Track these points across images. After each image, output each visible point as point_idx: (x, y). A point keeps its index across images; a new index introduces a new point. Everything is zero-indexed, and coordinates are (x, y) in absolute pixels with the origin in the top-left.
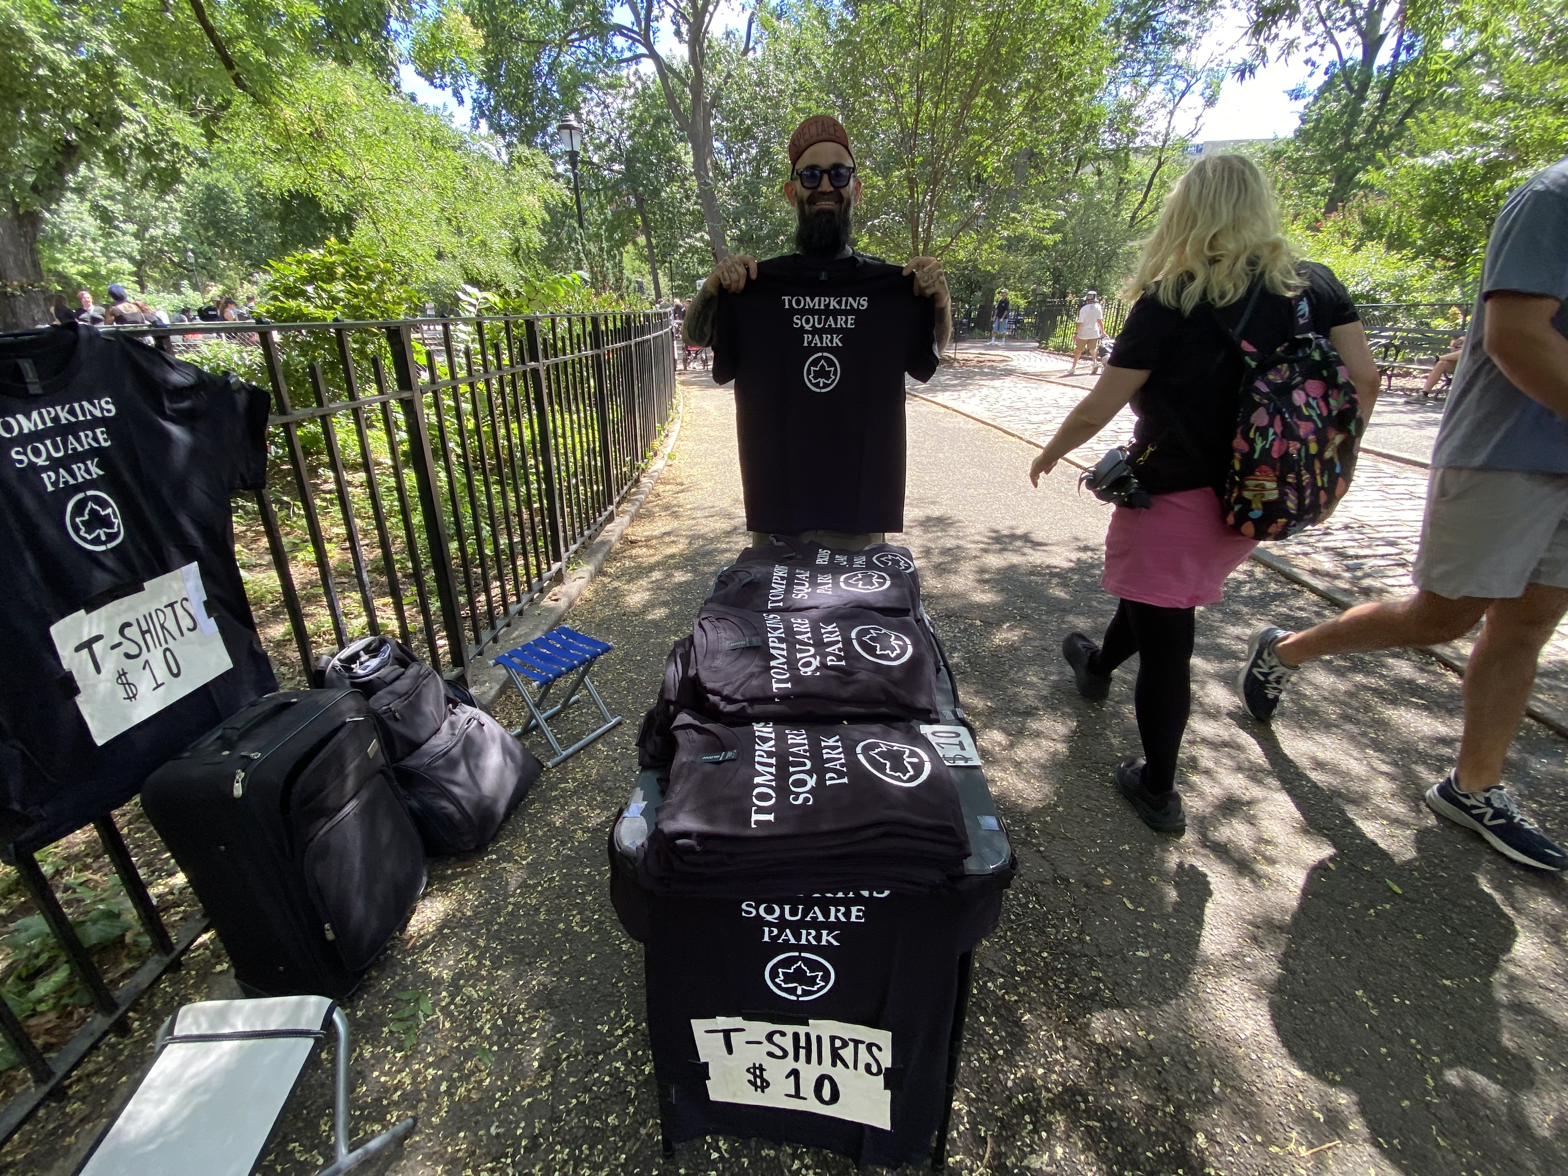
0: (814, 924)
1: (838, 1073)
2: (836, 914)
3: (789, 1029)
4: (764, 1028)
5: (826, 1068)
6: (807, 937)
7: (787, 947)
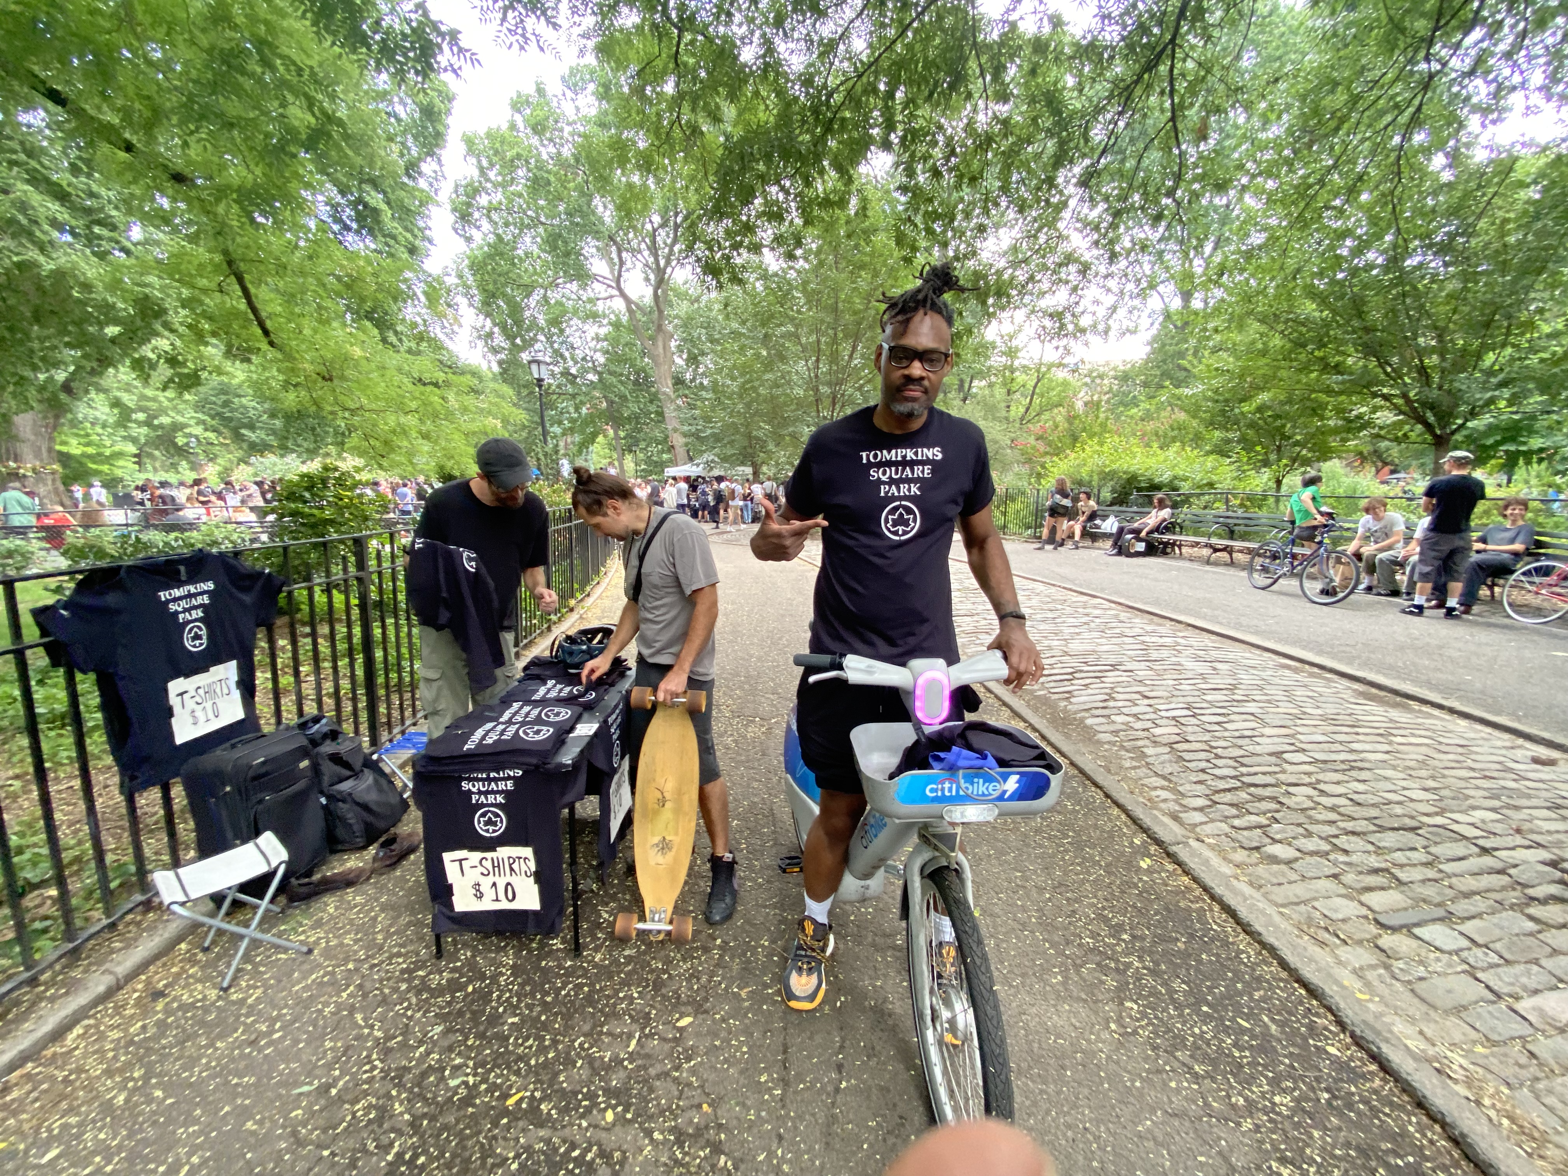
0: (493, 792)
1: (514, 879)
2: (501, 786)
3: (489, 855)
4: (478, 855)
5: (508, 879)
6: (491, 799)
7: (483, 805)
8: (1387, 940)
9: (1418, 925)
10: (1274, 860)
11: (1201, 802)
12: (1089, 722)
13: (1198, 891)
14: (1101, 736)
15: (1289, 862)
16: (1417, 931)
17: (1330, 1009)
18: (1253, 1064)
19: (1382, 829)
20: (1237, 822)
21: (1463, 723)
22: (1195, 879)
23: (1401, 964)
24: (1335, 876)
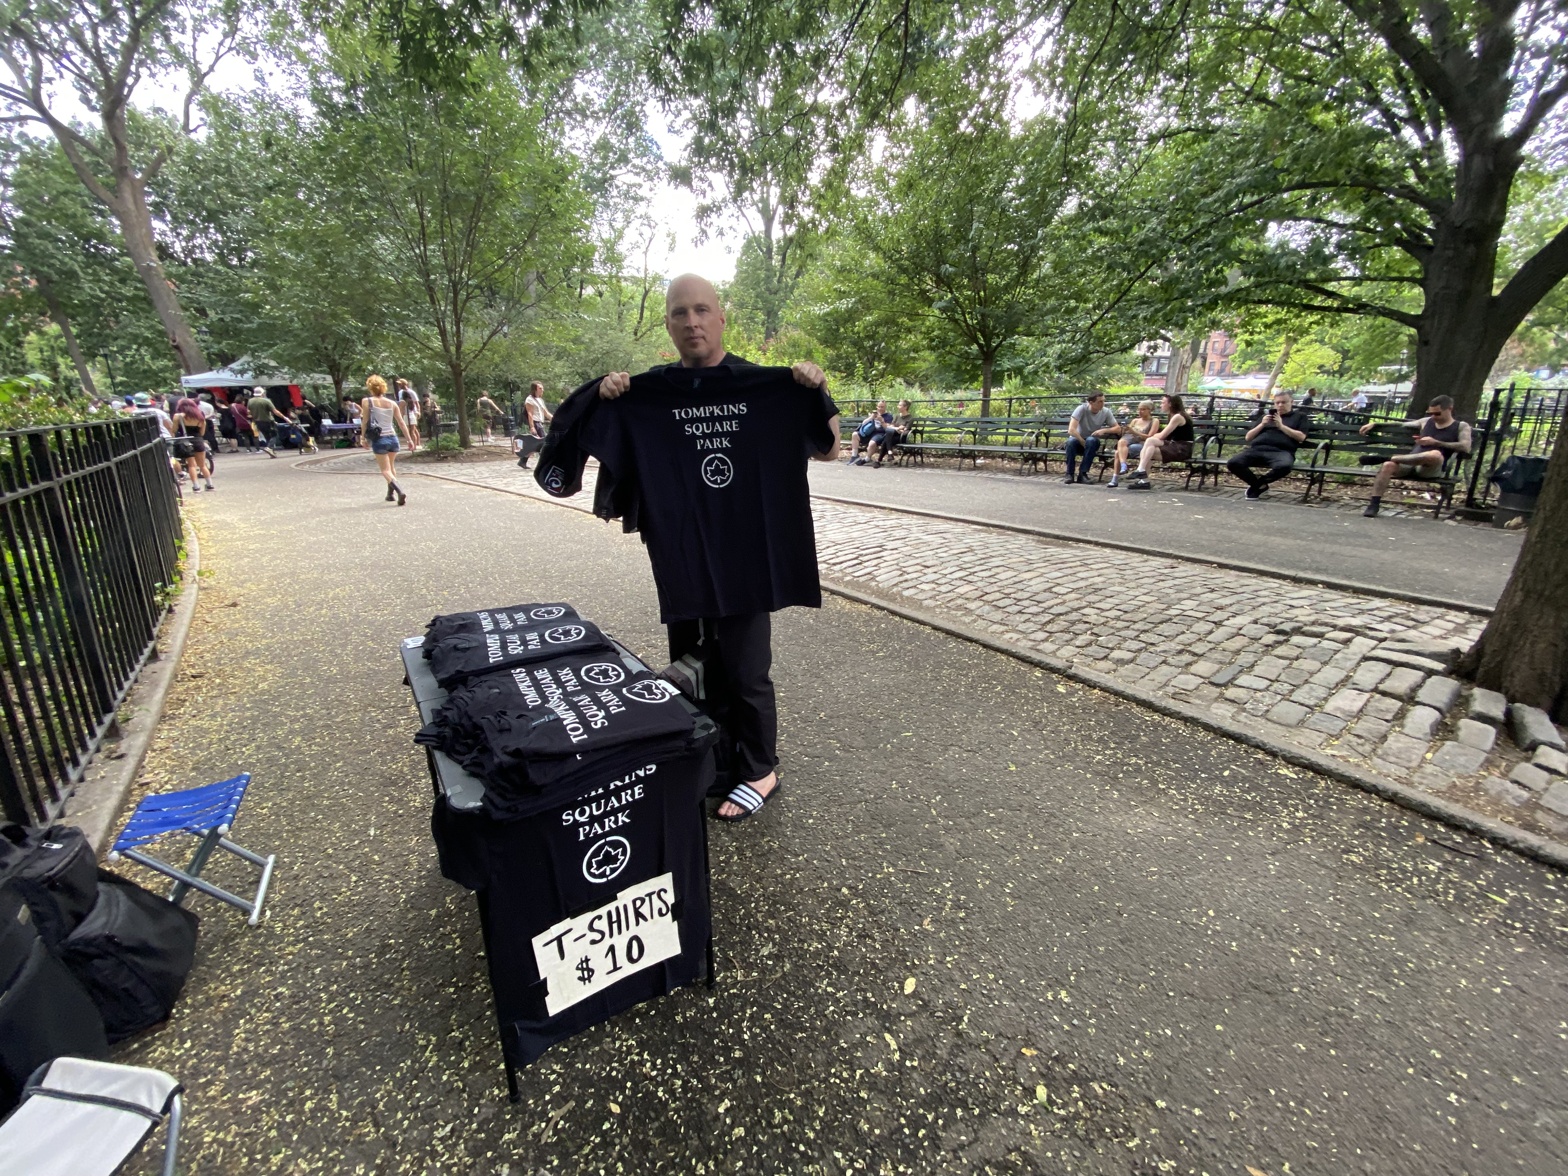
0: (613, 812)
1: (643, 930)
2: (626, 797)
3: (603, 911)
4: (586, 918)
5: (634, 930)
6: (609, 823)
7: (598, 837)
8: (1231, 693)
9: (1234, 679)
10: (1121, 662)
11: (1041, 635)
12: (906, 593)
13: (1112, 698)
14: (926, 603)
15: (1132, 661)
16: (1236, 682)
17: (1257, 747)
18: (1262, 799)
19: (1157, 624)
20: (1078, 643)
21: (1108, 551)
22: (1103, 689)
23: (1247, 706)
24: (1164, 662)
